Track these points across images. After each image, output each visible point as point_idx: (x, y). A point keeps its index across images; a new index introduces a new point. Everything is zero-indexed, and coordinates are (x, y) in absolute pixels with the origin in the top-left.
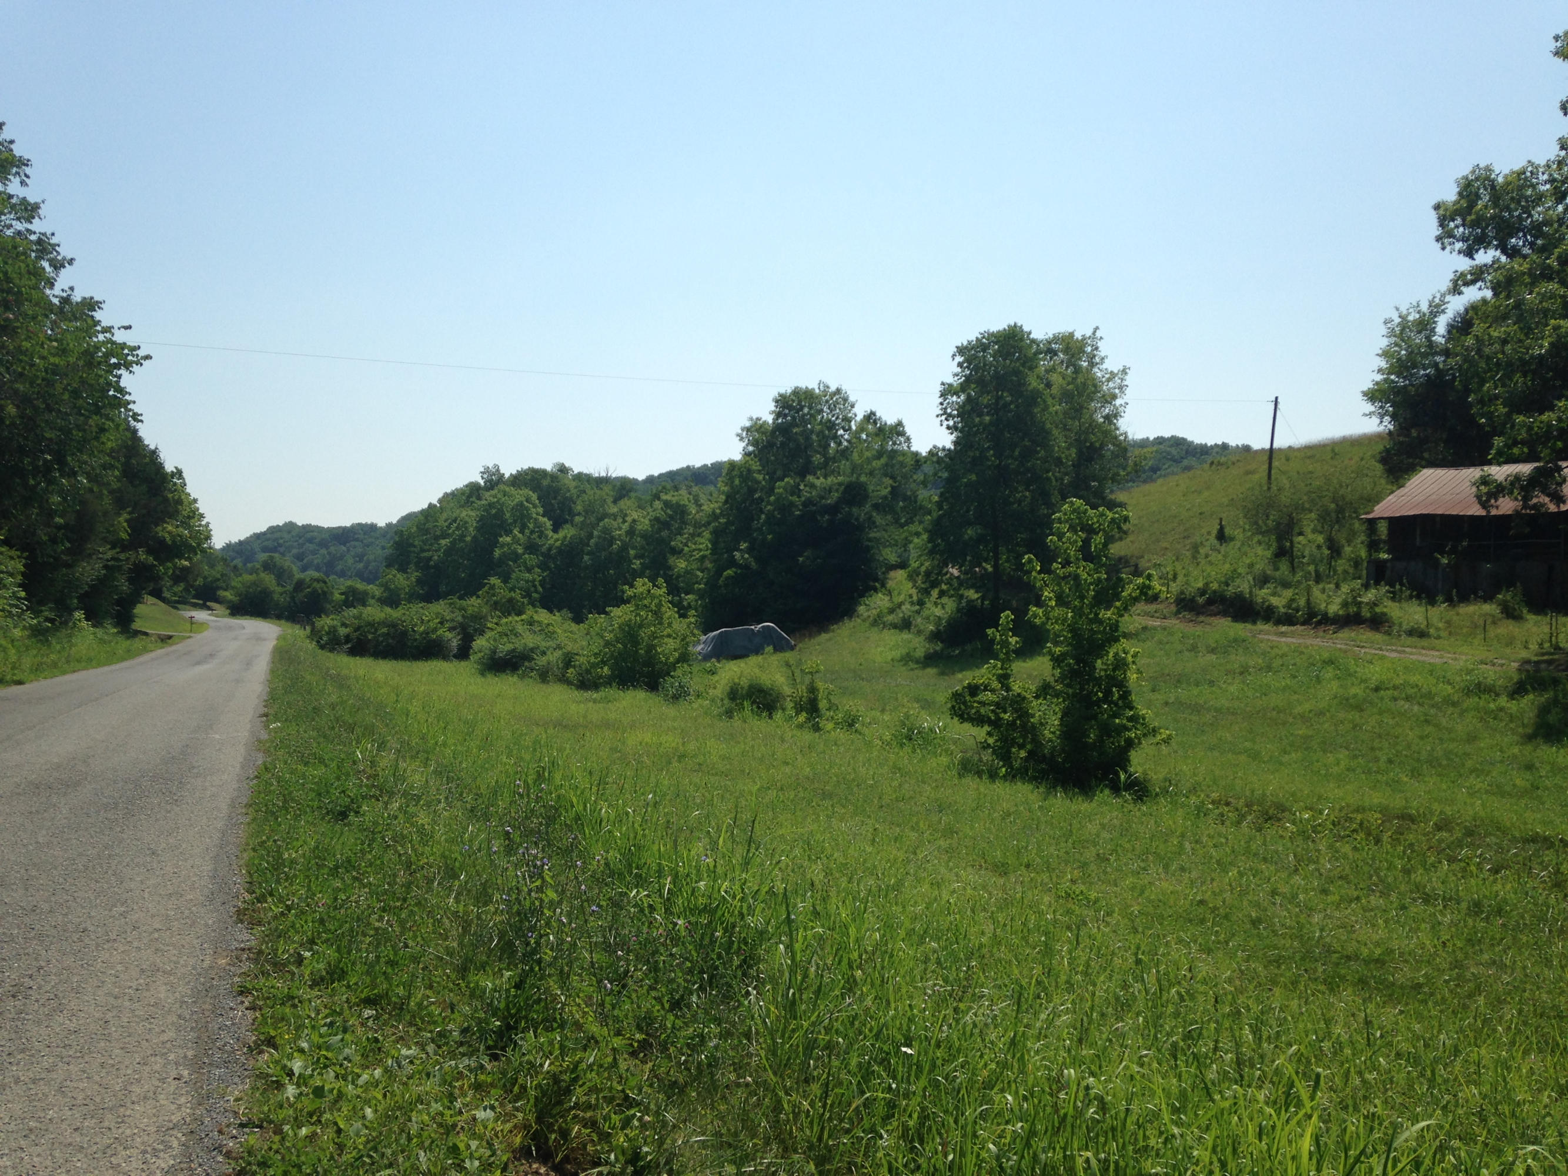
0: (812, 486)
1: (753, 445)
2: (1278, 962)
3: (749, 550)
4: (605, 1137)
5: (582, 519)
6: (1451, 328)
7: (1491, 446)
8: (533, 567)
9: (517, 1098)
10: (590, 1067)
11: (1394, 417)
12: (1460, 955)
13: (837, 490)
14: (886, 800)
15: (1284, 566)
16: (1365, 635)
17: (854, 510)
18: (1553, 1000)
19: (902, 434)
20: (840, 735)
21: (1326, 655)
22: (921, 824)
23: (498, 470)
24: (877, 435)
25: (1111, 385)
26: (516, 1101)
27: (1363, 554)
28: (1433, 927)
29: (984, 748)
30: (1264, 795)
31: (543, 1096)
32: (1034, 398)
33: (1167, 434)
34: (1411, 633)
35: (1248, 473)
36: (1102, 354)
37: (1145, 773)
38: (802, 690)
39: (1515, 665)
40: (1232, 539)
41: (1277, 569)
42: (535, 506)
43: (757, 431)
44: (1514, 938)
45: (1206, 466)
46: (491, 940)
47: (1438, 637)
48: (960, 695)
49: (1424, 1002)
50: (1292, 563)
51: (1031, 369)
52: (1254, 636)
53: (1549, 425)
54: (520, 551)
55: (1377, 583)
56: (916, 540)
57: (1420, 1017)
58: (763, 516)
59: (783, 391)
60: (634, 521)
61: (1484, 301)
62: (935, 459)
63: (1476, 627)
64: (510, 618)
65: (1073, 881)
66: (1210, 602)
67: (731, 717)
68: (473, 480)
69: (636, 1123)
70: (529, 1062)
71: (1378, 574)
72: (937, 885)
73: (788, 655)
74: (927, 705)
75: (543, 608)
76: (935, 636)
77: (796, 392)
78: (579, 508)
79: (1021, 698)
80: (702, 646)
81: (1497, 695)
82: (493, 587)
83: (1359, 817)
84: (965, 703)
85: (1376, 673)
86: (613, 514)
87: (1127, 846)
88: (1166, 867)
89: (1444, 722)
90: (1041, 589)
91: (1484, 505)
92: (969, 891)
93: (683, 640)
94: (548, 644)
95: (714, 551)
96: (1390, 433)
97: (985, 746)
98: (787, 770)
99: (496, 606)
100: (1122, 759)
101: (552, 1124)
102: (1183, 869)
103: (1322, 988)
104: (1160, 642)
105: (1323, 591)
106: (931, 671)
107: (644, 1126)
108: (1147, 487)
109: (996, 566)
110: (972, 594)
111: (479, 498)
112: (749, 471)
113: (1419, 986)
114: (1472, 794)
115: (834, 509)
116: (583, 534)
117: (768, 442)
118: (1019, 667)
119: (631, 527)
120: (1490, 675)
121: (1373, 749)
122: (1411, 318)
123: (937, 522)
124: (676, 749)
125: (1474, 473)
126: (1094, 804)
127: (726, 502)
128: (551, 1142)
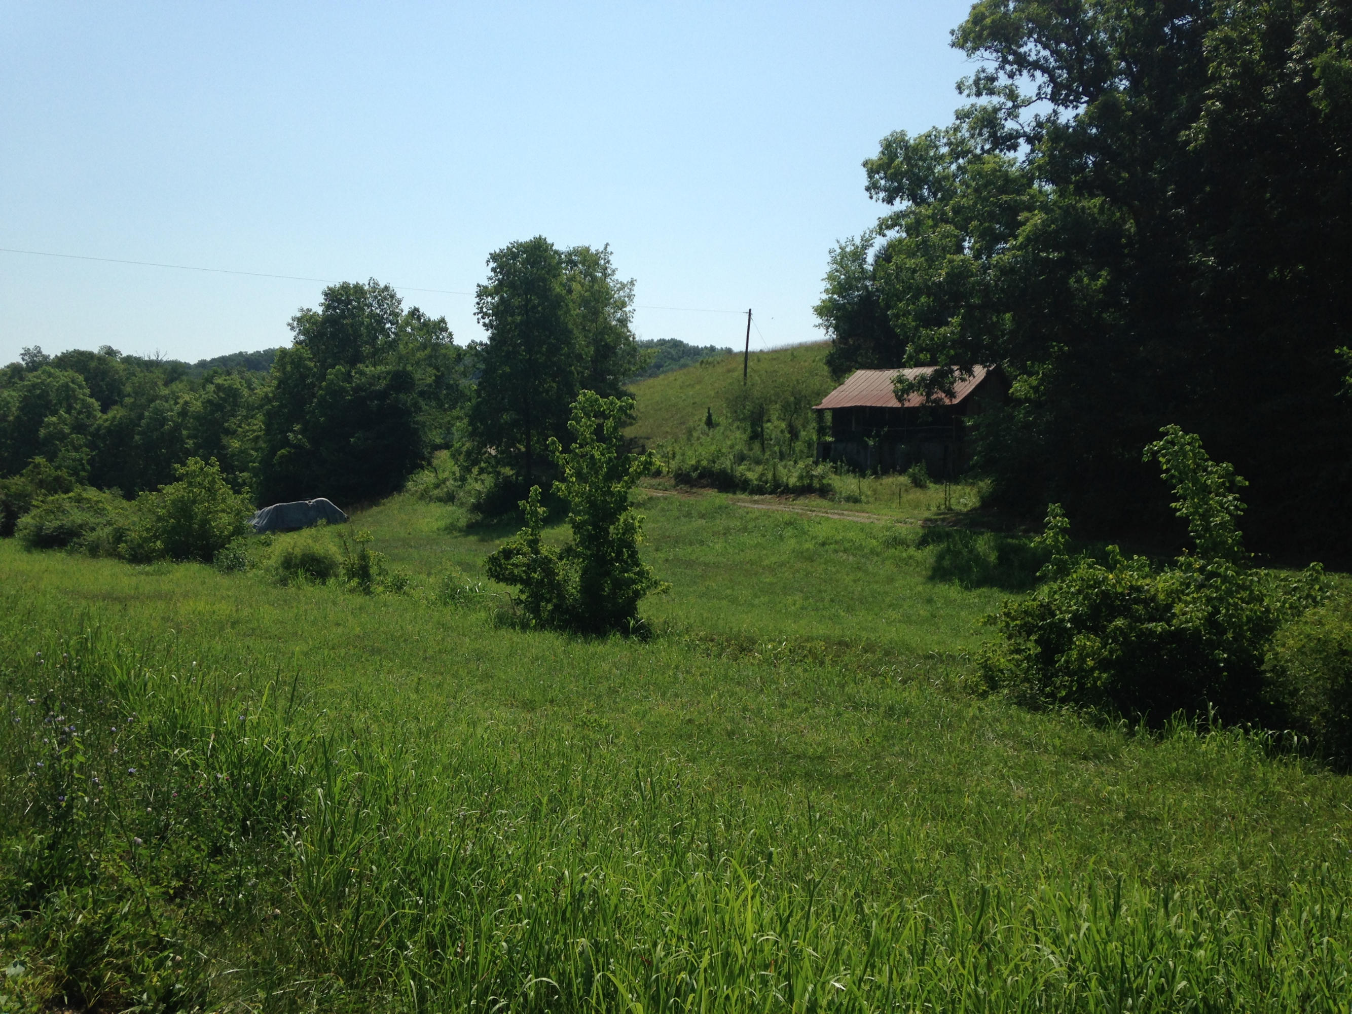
0: (362, 373)
1: (304, 335)
2: (746, 764)
3: (303, 431)
4: (138, 979)
5: (132, 400)
6: (877, 257)
7: (904, 352)
8: (81, 446)
9: (50, 952)
10: (125, 917)
11: (836, 328)
12: (879, 749)
13: (385, 378)
14: (430, 652)
15: (757, 446)
16: (815, 501)
17: (401, 396)
18: (943, 779)
19: (446, 329)
20: (390, 597)
21: (787, 518)
22: (461, 672)
23: (40, 352)
24: (421, 329)
25: (622, 293)
26: (48, 955)
27: (815, 437)
28: (860, 728)
29: (518, 604)
30: (739, 631)
31: (76, 948)
32: (557, 302)
33: (668, 338)
34: (848, 499)
35: (729, 371)
36: (613, 267)
37: (649, 618)
38: (355, 558)
39: (920, 522)
40: (718, 425)
41: (751, 449)
42: (80, 387)
43: (308, 321)
44: (917, 733)
45: (698, 365)
46: (25, 805)
47: (868, 502)
48: (496, 558)
49: (852, 787)
50: (762, 444)
51: (555, 276)
52: (734, 504)
53: (945, 336)
54: (67, 430)
55: (824, 460)
56: (458, 424)
57: (849, 800)
58: (315, 400)
59: (331, 285)
60: (186, 403)
61: (900, 241)
62: (473, 352)
63: (894, 494)
64: (57, 496)
65: (589, 712)
66: (701, 476)
67: (285, 585)
68: (15, 361)
69: (170, 963)
70: (62, 918)
71: (825, 453)
72: (473, 724)
73: (342, 527)
74: (468, 567)
75: (93, 485)
76: (476, 508)
77: (345, 287)
78: (128, 389)
79: (548, 560)
80: (256, 520)
81: (908, 546)
82: (37, 466)
83: (809, 645)
84: (500, 566)
85: (823, 531)
86: (165, 396)
87: (633, 679)
88: (663, 695)
89: (870, 568)
90: (563, 467)
91: (900, 399)
92: (501, 727)
93: (237, 514)
94: (97, 521)
95: (268, 431)
96: (834, 341)
97: (519, 602)
98: (340, 630)
99: (41, 484)
100: (630, 609)
101: (85, 974)
102: (676, 695)
103: (779, 782)
104: (663, 510)
105: (785, 467)
106: (473, 538)
107: (177, 965)
108: (651, 381)
109: (528, 447)
110: (508, 471)
111: (22, 379)
112: (300, 358)
113: (849, 775)
114: (890, 623)
115: (383, 395)
116: (133, 415)
117: (319, 332)
118: (546, 534)
119: (183, 409)
120: (903, 530)
121: (820, 591)
122: (848, 250)
123: (477, 408)
124: (230, 616)
125: (893, 374)
126: (607, 647)
127: (278, 387)
128: (83, 990)
